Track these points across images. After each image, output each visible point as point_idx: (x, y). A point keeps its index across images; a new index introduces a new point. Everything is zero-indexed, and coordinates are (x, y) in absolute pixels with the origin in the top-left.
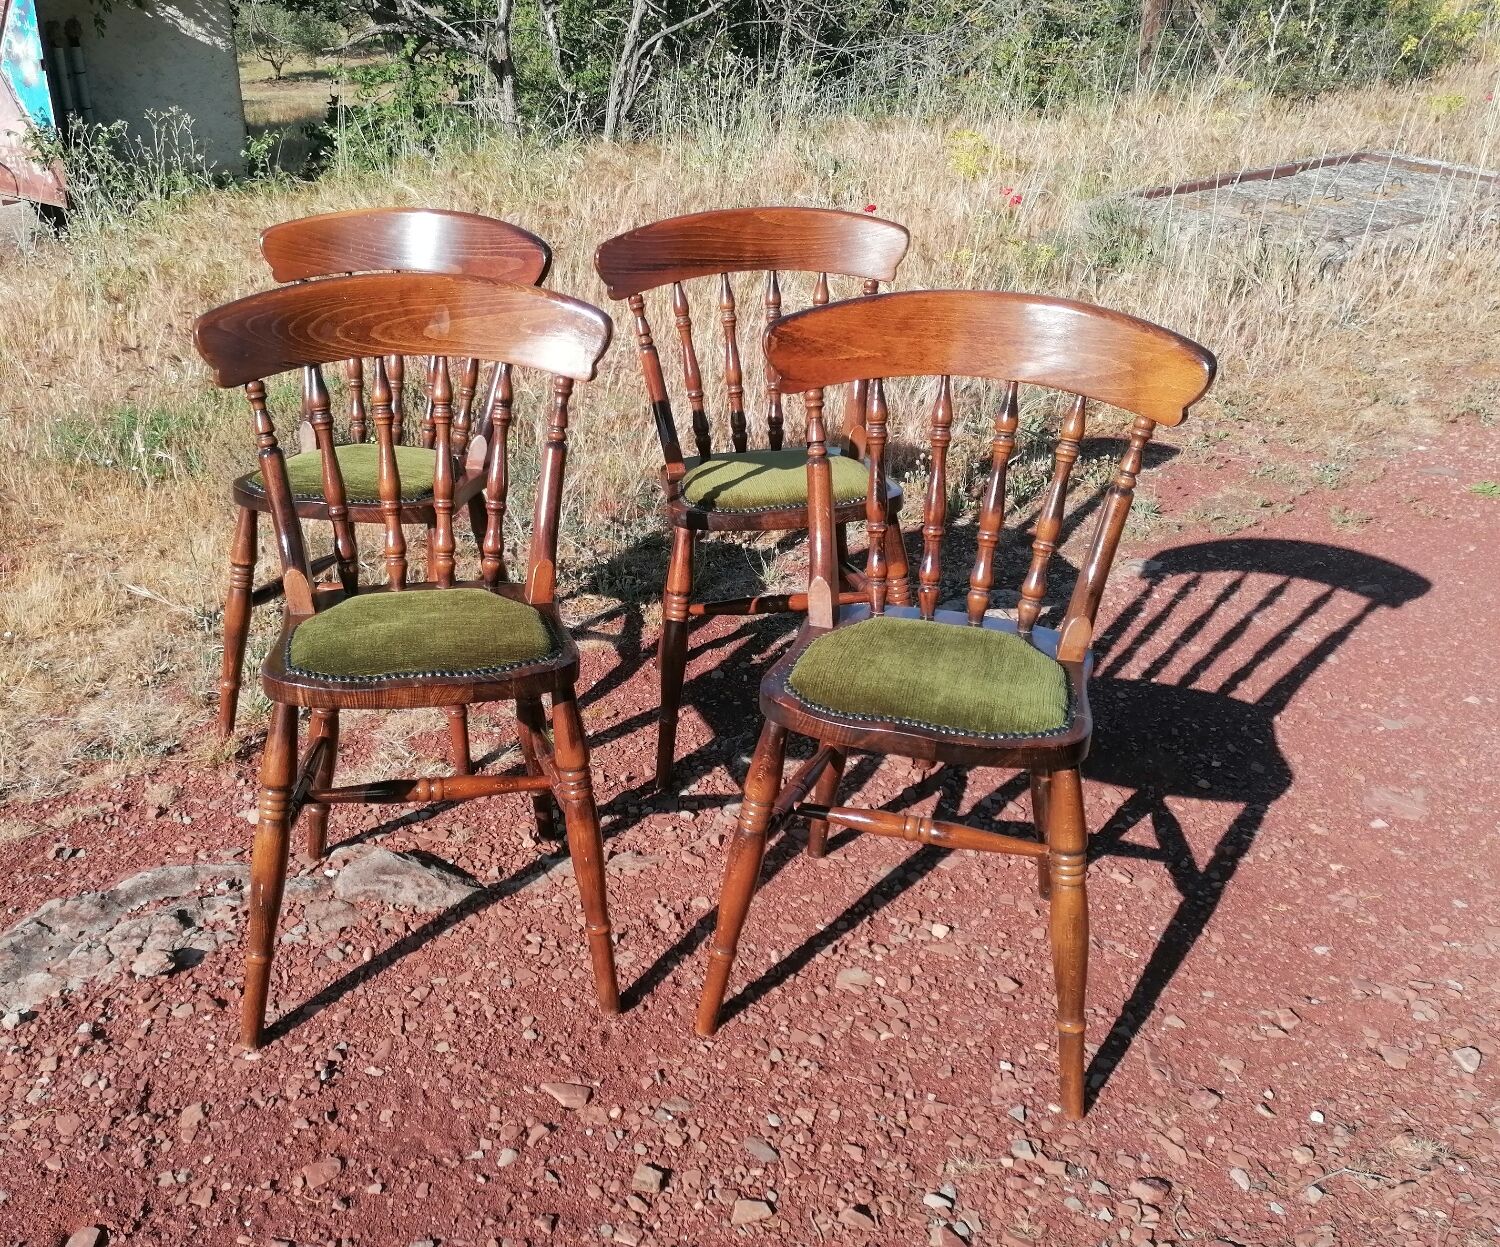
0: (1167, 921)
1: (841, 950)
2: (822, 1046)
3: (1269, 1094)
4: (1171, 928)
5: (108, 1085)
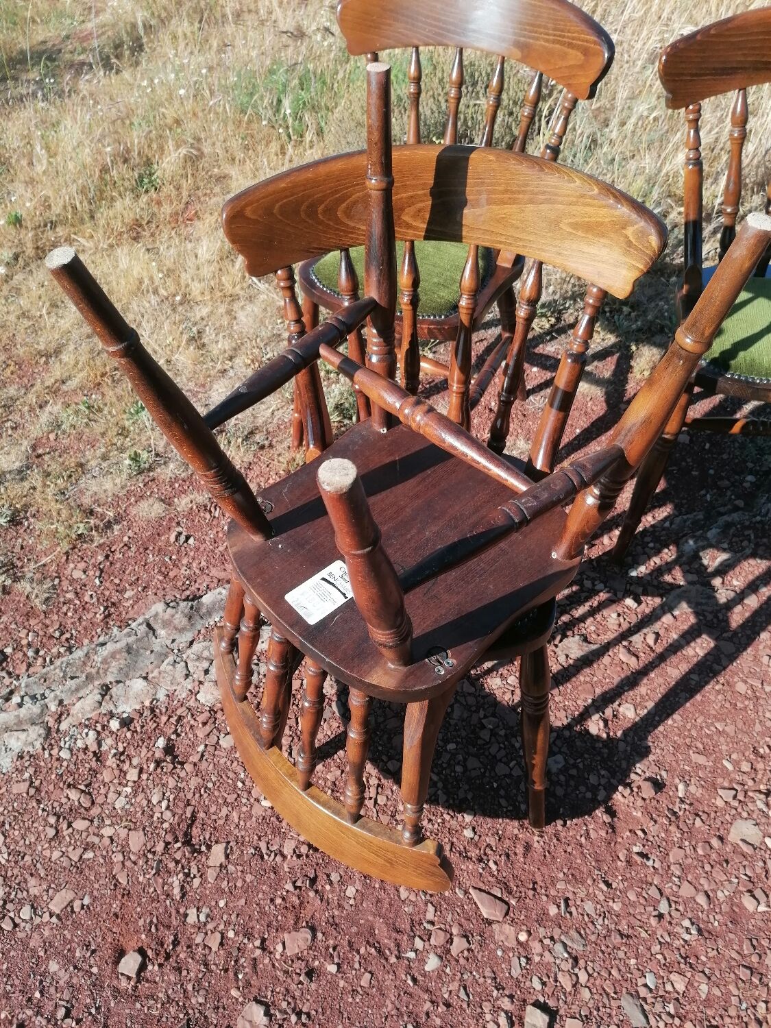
5: (168, 808)
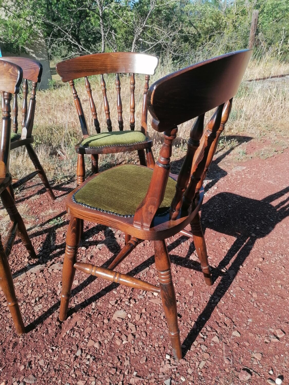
1: (119, 302)
2: (98, 348)
3: (271, 372)
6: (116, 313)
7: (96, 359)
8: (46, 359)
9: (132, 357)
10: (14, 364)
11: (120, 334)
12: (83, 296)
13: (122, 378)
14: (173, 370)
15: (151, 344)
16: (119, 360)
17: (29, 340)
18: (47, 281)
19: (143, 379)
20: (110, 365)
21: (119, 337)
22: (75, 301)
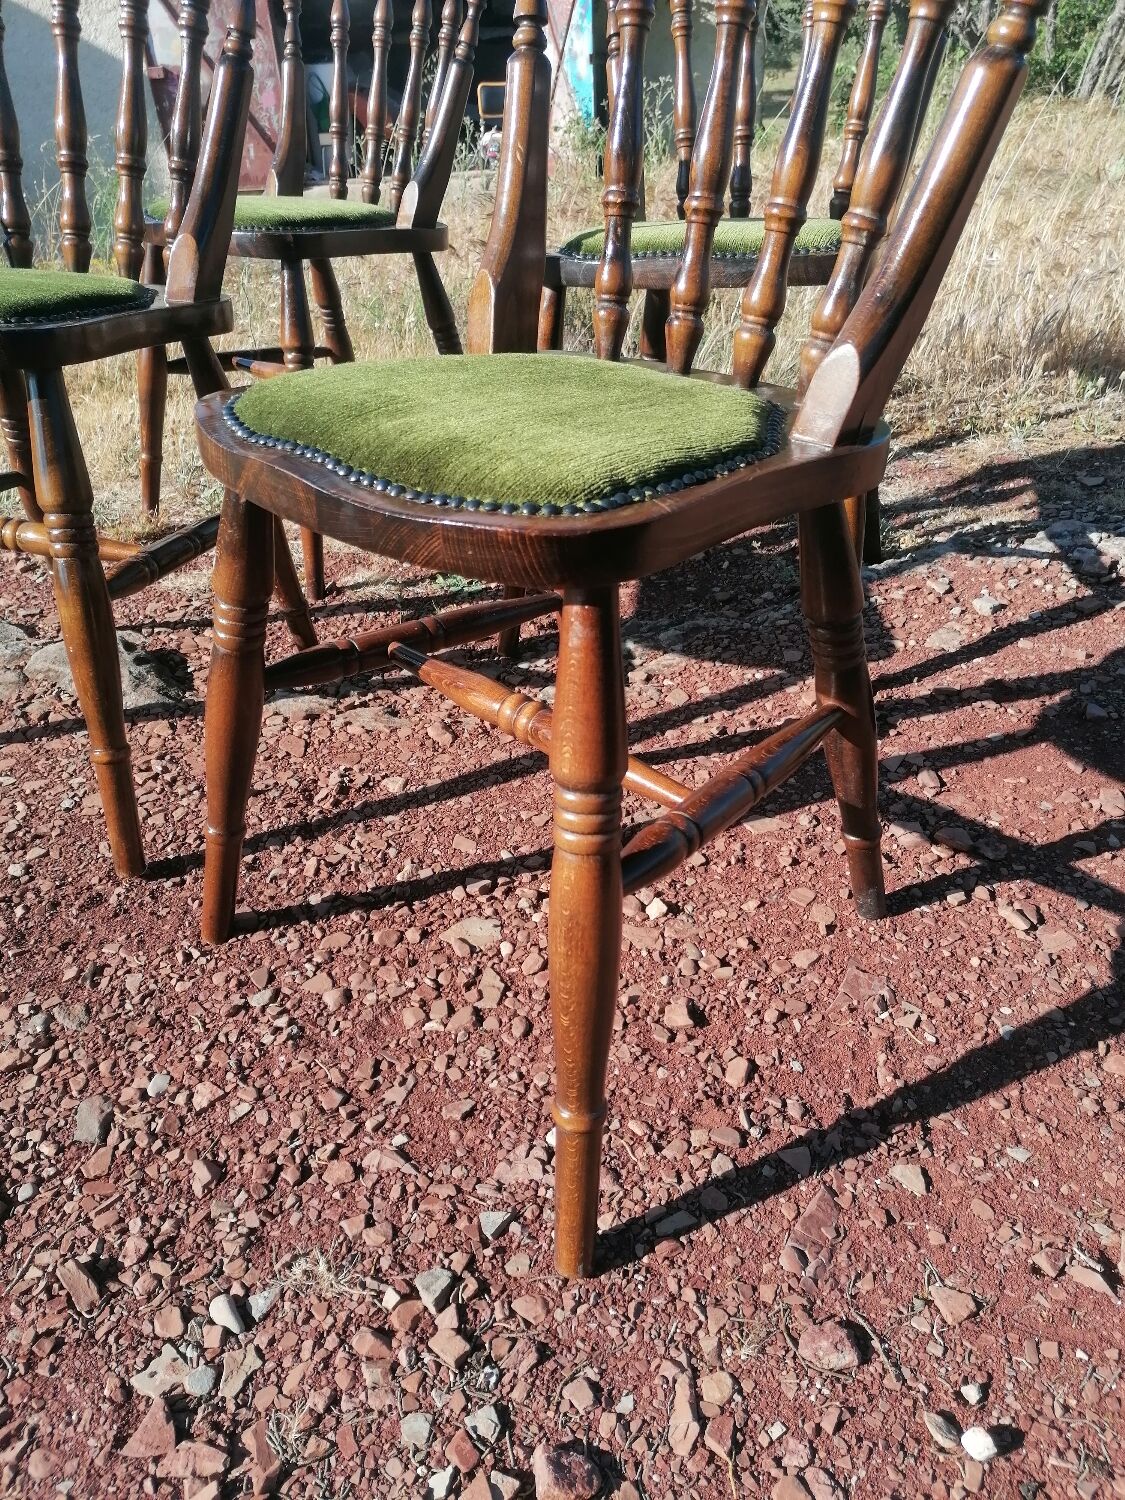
0: (1042, 1009)
1: (498, 893)
4: (1044, 1021)
6: (466, 922)
7: (301, 1037)
8: (152, 977)
9: (427, 1085)
10: (56, 954)
11: (435, 993)
12: (390, 833)
13: (344, 1136)
14: (541, 1192)
15: (524, 1070)
16: (374, 1075)
17: (141, 904)
18: (309, 750)
19: (414, 1172)
20: (335, 1076)
21: (423, 1004)
22: (351, 839)
